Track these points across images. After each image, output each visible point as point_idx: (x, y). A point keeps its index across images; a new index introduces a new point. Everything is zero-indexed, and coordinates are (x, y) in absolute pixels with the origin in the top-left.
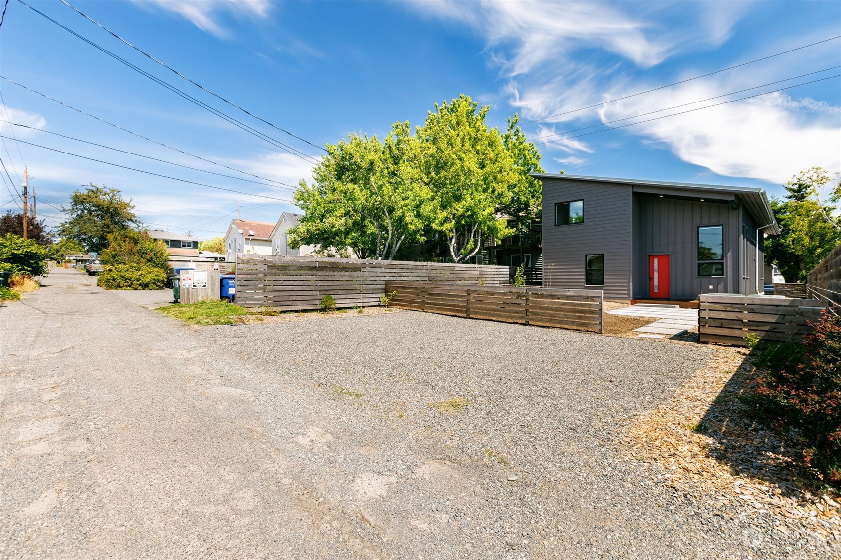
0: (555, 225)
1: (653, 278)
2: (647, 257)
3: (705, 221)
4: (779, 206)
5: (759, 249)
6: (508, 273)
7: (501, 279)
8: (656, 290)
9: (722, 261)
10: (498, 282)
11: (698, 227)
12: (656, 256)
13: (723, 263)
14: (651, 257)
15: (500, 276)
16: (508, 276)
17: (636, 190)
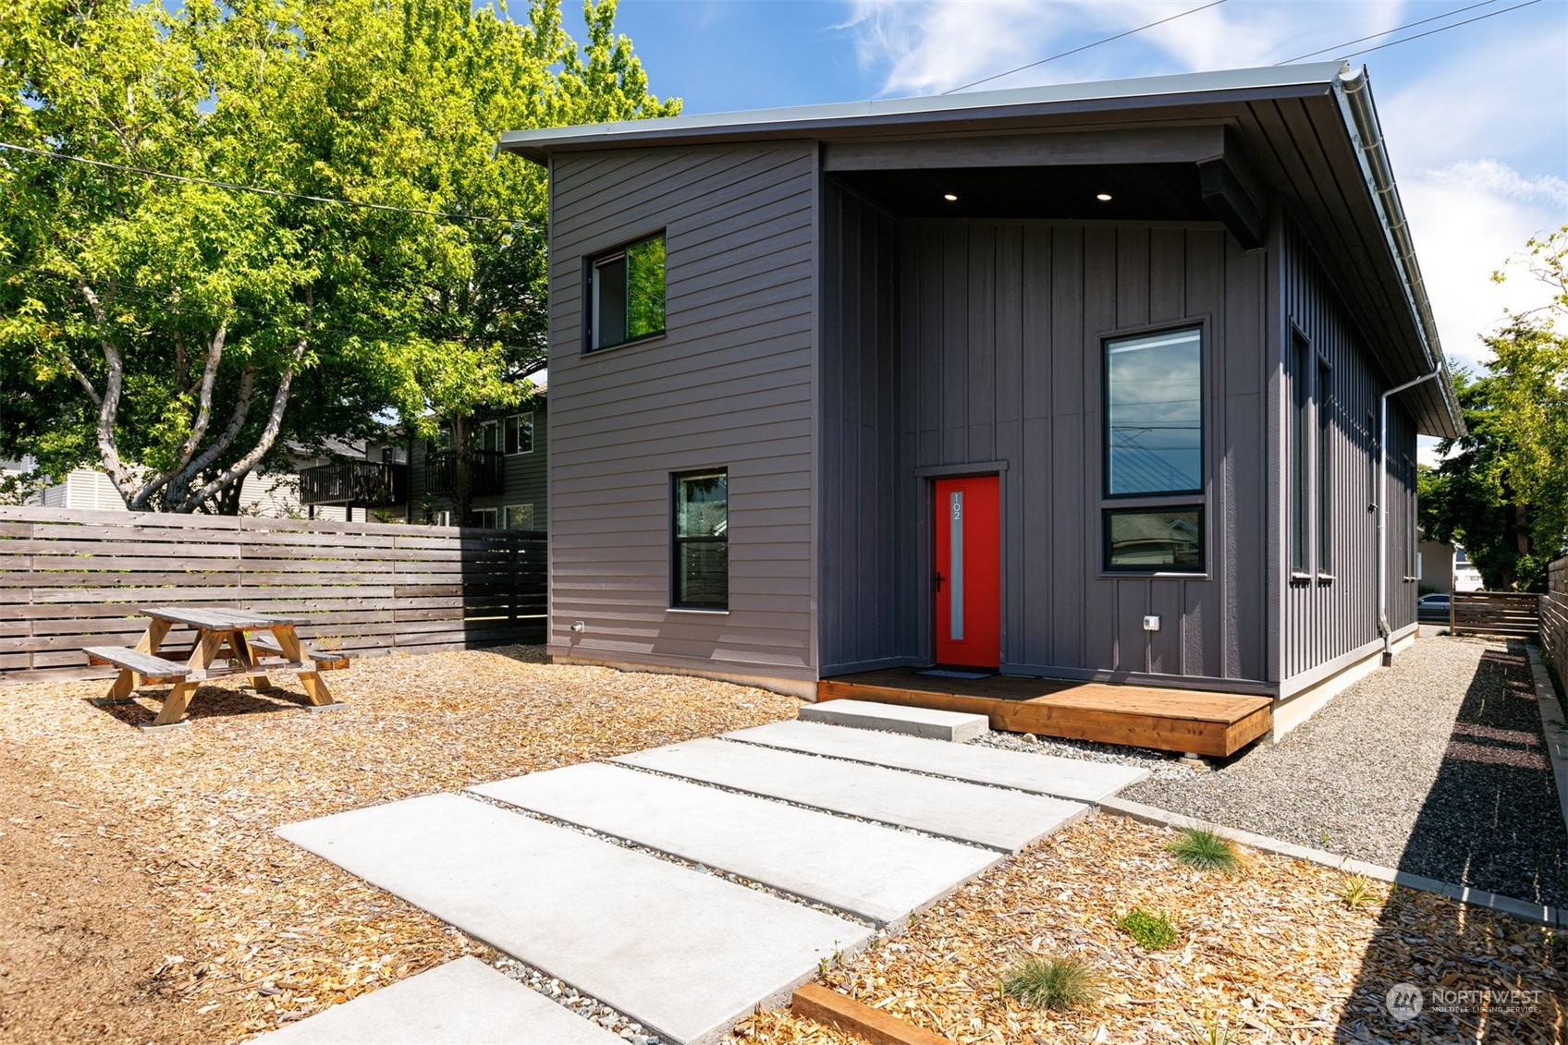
0: (588, 347)
1: (947, 579)
2: (920, 482)
3: (1132, 316)
4: (1468, 386)
5: (1389, 470)
6: (457, 555)
7: (410, 579)
8: (957, 632)
9: (1197, 500)
10: (390, 592)
11: (1105, 343)
12: (958, 480)
13: (1203, 505)
14: (938, 484)
15: (400, 566)
16: (458, 566)
17: (838, 164)
